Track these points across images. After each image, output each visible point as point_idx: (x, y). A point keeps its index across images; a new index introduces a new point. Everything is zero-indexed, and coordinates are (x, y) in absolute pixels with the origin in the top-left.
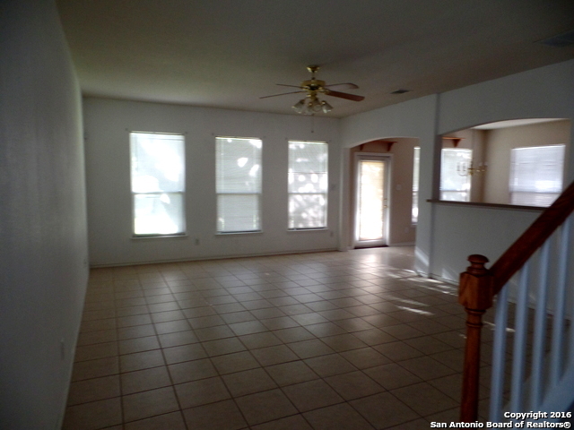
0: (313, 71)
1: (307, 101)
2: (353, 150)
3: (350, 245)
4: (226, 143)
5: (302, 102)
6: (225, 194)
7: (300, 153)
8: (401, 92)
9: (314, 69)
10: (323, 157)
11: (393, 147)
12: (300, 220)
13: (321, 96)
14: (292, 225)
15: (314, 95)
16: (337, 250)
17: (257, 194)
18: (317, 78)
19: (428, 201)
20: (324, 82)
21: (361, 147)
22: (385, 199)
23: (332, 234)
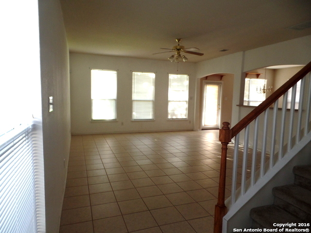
0: (179, 41)
1: (176, 56)
2: (202, 79)
3: (199, 128)
4: (137, 75)
5: (173, 56)
6: (136, 101)
7: (174, 80)
8: (224, 50)
9: (179, 40)
10: (187, 83)
11: (223, 78)
12: (173, 114)
13: (182, 53)
14: (169, 117)
15: (179, 53)
16: (192, 130)
17: (152, 101)
18: (180, 45)
19: (237, 105)
20: (183, 47)
21: (206, 78)
22: (219, 105)
23: (190, 122)
